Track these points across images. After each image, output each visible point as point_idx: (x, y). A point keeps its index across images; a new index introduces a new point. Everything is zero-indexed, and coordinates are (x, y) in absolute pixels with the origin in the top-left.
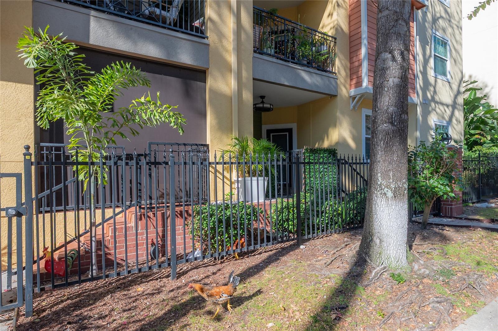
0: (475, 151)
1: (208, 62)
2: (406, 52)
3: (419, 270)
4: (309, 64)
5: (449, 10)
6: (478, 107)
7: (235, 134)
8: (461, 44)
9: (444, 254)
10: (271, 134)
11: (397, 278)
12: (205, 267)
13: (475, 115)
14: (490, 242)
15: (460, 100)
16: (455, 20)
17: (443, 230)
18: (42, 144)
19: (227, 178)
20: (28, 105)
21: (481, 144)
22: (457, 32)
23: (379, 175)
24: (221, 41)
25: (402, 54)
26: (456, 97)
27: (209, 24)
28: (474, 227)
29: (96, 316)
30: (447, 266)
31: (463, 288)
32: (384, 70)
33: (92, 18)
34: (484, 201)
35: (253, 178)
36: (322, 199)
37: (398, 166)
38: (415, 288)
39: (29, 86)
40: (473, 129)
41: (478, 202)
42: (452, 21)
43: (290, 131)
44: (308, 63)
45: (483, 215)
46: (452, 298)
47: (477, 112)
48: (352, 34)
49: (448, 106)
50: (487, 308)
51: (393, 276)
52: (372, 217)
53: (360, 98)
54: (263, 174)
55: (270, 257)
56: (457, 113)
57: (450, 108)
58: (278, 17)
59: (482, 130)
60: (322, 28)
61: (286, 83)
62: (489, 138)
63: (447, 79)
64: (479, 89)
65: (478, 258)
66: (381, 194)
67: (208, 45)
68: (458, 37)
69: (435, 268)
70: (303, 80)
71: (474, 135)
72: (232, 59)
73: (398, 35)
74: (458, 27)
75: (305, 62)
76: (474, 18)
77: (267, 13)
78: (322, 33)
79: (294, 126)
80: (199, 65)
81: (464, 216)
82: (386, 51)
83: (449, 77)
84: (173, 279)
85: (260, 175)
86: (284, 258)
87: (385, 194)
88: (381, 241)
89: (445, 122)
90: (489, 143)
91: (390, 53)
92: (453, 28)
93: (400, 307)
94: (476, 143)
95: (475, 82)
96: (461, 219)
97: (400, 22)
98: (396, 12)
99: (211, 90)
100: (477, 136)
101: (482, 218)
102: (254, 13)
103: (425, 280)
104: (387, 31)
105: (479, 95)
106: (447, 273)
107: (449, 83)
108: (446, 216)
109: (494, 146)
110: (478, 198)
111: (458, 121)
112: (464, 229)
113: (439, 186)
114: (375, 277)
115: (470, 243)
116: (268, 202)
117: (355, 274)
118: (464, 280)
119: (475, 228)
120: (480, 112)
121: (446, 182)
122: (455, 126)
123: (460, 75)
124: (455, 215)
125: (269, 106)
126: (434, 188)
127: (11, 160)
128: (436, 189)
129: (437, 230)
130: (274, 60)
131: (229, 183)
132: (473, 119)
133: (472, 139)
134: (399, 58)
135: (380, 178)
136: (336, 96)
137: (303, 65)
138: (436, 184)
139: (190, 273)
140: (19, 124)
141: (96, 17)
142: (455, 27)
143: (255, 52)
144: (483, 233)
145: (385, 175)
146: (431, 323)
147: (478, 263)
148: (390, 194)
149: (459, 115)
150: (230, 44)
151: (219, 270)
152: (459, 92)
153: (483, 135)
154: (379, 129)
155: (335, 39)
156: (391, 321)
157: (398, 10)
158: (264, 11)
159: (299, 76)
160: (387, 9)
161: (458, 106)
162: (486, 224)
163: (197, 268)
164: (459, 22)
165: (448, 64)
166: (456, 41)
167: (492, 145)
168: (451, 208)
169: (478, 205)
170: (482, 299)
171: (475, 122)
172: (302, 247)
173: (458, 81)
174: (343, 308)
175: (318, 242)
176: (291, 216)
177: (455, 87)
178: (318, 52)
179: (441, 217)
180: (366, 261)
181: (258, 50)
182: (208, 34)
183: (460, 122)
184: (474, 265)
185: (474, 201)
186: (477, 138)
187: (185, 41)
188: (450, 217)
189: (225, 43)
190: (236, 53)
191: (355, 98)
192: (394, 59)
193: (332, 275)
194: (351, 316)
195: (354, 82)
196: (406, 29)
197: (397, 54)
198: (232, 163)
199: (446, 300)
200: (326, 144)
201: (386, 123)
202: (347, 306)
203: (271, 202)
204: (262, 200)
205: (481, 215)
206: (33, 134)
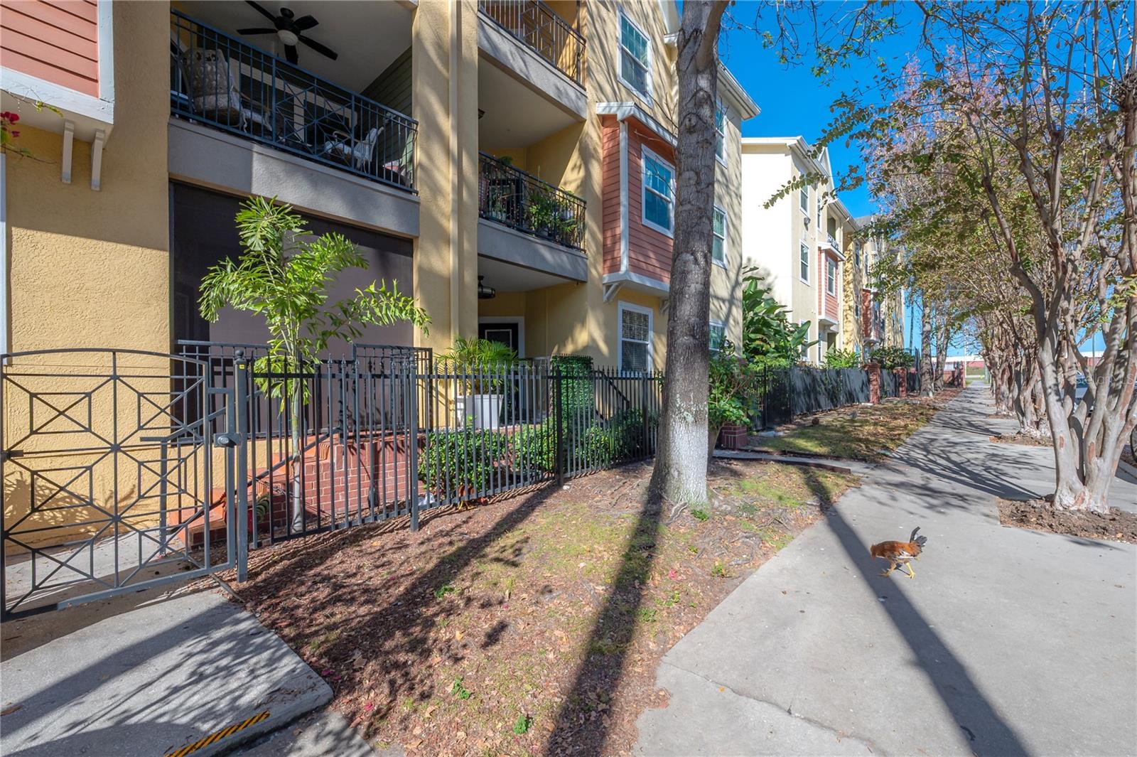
0: (757, 362)
1: (417, 227)
2: (709, 255)
3: (720, 506)
4: (551, 237)
5: (726, 171)
6: (759, 303)
7: (454, 335)
8: (740, 218)
9: (741, 489)
10: (486, 331)
11: (699, 515)
12: (449, 514)
13: (756, 314)
14: (787, 476)
15: (739, 294)
16: (733, 185)
17: (730, 464)
18: (181, 342)
19: (442, 395)
20: (160, 282)
21: (764, 353)
22: (735, 201)
23: (678, 395)
24: (435, 198)
25: (705, 256)
26: (734, 289)
27: (419, 173)
28: (765, 460)
29: (342, 575)
30: (748, 501)
31: (769, 522)
32: (684, 274)
33: (255, 155)
34: (771, 429)
35: (485, 396)
36: (582, 425)
37: (700, 386)
38: (720, 525)
39: (162, 253)
40: (753, 332)
41: (763, 430)
42: (731, 187)
43: (514, 327)
44: (549, 235)
45: (772, 446)
46: (761, 533)
47: (757, 309)
48: (607, 197)
49: (724, 301)
50: (795, 541)
51: (694, 513)
52: (669, 447)
53: (617, 287)
54: (498, 391)
55: (528, 500)
56: (734, 310)
57: (727, 304)
58: (511, 168)
59: (764, 334)
60: (565, 184)
61: (521, 263)
62: (773, 346)
63: (724, 265)
64: (760, 279)
65: (779, 493)
66: (680, 418)
67: (418, 203)
68: (736, 210)
69: (736, 504)
70: (543, 259)
71: (755, 340)
72: (451, 226)
73: (702, 234)
74: (736, 195)
75: (546, 234)
76: (771, 208)
77: (498, 161)
78: (563, 192)
79: (520, 320)
80: (405, 232)
81: (749, 447)
82: (687, 252)
83: (725, 262)
84: (415, 530)
85: (493, 392)
86: (549, 501)
87: (685, 418)
88: (680, 473)
89: (720, 322)
90: (773, 353)
91: (692, 254)
92: (730, 196)
93: (711, 543)
94: (756, 351)
95: (756, 268)
96: (746, 451)
97: (704, 219)
98: (700, 208)
99: (420, 269)
100: (758, 342)
101: (770, 450)
102: (480, 160)
103: (727, 517)
104: (689, 229)
105: (760, 287)
106: (749, 508)
107: (726, 270)
108: (727, 448)
109: (779, 356)
110: (764, 424)
111: (737, 323)
112: (754, 463)
113: (731, 409)
114: (675, 514)
115: (766, 477)
116: (502, 429)
117: (652, 512)
118: (769, 514)
119: (767, 461)
120: (761, 309)
121: (739, 405)
122: (733, 329)
123: (739, 259)
124: (739, 446)
125: (490, 291)
126: (725, 411)
127: (135, 365)
128: (728, 413)
129: (723, 464)
130: (507, 229)
131: (444, 401)
132: (753, 318)
133: (752, 346)
134: (702, 262)
135: (678, 400)
136: (584, 282)
137: (543, 238)
138: (727, 407)
139: (433, 522)
140: (146, 310)
141: (260, 154)
142: (733, 194)
143: (481, 216)
144: (777, 466)
145: (685, 396)
146: (744, 556)
147: (780, 498)
148: (690, 419)
149: (737, 313)
150: (446, 204)
151: (470, 518)
152: (737, 284)
153: (765, 341)
154: (678, 341)
155: (585, 203)
156: (705, 556)
157: (702, 206)
158: (492, 159)
159: (537, 252)
160: (689, 202)
161: (736, 302)
162: (777, 457)
163: (437, 516)
164: (738, 189)
165: (725, 243)
166: (735, 214)
167: (777, 355)
168: (735, 438)
169: (763, 434)
170: (790, 533)
171: (755, 323)
172: (565, 487)
173: (736, 267)
174: (650, 547)
175: (583, 480)
176: (545, 449)
177: (732, 275)
178: (562, 219)
179: (722, 449)
180: (661, 497)
181: (484, 214)
182: (418, 187)
183: (738, 323)
184: (775, 499)
185: (760, 428)
186: (758, 345)
187: (386, 196)
188: (733, 450)
189: (441, 202)
190: (457, 217)
191: (611, 286)
192: (696, 261)
193: (625, 515)
194: (662, 553)
195: (608, 264)
196: (709, 228)
197: (699, 256)
198: (448, 377)
199: (755, 535)
200: (569, 349)
201: (687, 335)
202: (655, 545)
203: (506, 428)
204: (495, 428)
205: (769, 446)
206: (168, 326)
